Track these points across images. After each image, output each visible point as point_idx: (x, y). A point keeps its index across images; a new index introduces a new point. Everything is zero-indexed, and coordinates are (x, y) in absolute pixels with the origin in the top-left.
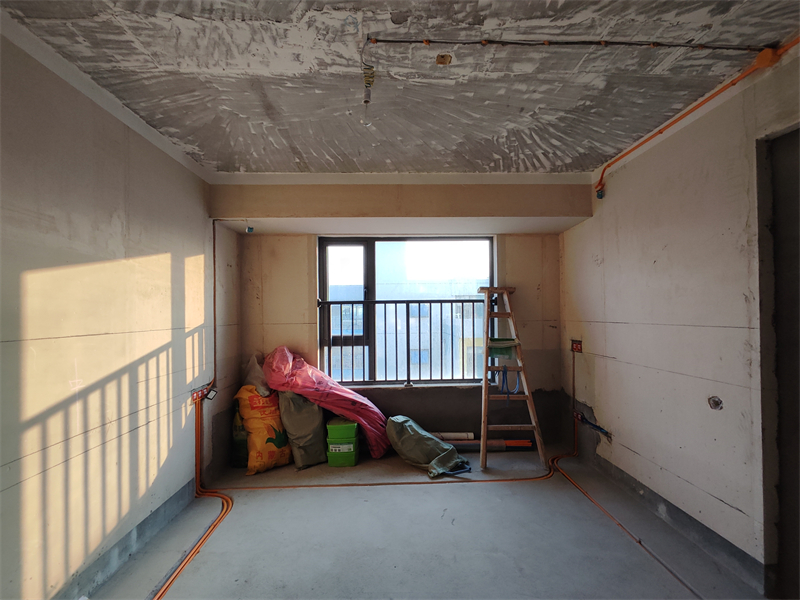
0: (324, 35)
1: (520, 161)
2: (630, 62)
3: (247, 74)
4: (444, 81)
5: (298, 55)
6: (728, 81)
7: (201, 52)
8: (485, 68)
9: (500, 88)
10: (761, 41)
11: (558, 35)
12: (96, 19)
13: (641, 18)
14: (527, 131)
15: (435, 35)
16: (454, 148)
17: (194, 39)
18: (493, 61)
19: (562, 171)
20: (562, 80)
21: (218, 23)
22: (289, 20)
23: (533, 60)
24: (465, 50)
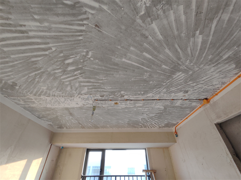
0: (83, 99)
1: (148, 125)
2: (168, 103)
3: (64, 107)
4: (118, 108)
5: (77, 103)
7: (52, 103)
8: (128, 105)
9: (135, 109)
10: (202, 98)
11: (145, 98)
12: (26, 97)
14: (147, 118)
15: (112, 99)
16: (127, 122)
17: (50, 101)
18: (130, 103)
19: (163, 128)
21: (56, 98)
22: (74, 97)
23: (141, 103)
24: (121, 101)
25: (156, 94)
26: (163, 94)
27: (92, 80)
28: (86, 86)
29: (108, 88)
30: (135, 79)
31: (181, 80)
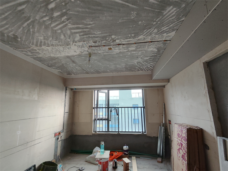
0: (79, 47)
1: (144, 69)
2: (161, 45)
3: (65, 55)
4: (113, 53)
5: (75, 51)
7: (54, 52)
9: (129, 53)
11: (137, 41)
12: (30, 48)
14: (142, 62)
15: (105, 44)
16: (124, 67)
17: (51, 50)
18: (123, 48)
20: (144, 50)
21: (55, 47)
22: (70, 45)
23: (133, 47)
24: (114, 46)
25: (147, 36)
26: (154, 36)
27: (80, 26)
28: (77, 33)
29: (98, 33)
30: (122, 21)
31: (173, 16)
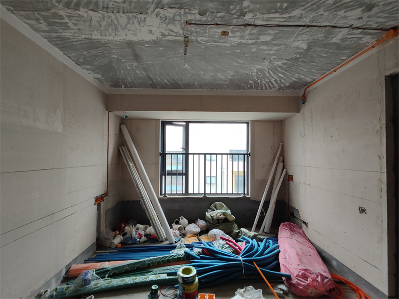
0: (164, 21)
1: (263, 84)
2: (320, 36)
3: (125, 40)
4: (225, 44)
5: (151, 31)
6: (370, 46)
7: (103, 28)
8: (246, 38)
9: (254, 48)
10: (389, 26)
11: (283, 22)
12: (50, 11)
13: (326, 14)
14: (267, 70)
15: (221, 21)
16: (230, 77)
17: (98, 22)
18: (250, 34)
19: (284, 89)
20: (285, 45)
21: (111, 14)
22: (147, 13)
23: (270, 34)
24: (235, 29)
25: (309, 11)
26: (322, 12)
